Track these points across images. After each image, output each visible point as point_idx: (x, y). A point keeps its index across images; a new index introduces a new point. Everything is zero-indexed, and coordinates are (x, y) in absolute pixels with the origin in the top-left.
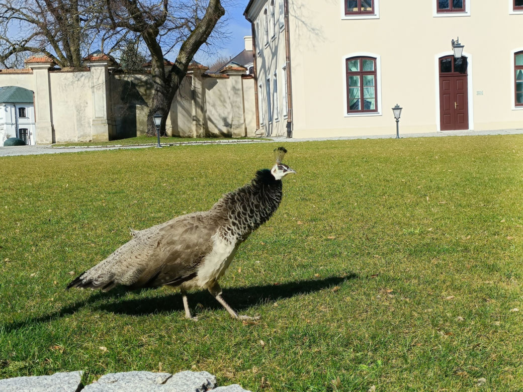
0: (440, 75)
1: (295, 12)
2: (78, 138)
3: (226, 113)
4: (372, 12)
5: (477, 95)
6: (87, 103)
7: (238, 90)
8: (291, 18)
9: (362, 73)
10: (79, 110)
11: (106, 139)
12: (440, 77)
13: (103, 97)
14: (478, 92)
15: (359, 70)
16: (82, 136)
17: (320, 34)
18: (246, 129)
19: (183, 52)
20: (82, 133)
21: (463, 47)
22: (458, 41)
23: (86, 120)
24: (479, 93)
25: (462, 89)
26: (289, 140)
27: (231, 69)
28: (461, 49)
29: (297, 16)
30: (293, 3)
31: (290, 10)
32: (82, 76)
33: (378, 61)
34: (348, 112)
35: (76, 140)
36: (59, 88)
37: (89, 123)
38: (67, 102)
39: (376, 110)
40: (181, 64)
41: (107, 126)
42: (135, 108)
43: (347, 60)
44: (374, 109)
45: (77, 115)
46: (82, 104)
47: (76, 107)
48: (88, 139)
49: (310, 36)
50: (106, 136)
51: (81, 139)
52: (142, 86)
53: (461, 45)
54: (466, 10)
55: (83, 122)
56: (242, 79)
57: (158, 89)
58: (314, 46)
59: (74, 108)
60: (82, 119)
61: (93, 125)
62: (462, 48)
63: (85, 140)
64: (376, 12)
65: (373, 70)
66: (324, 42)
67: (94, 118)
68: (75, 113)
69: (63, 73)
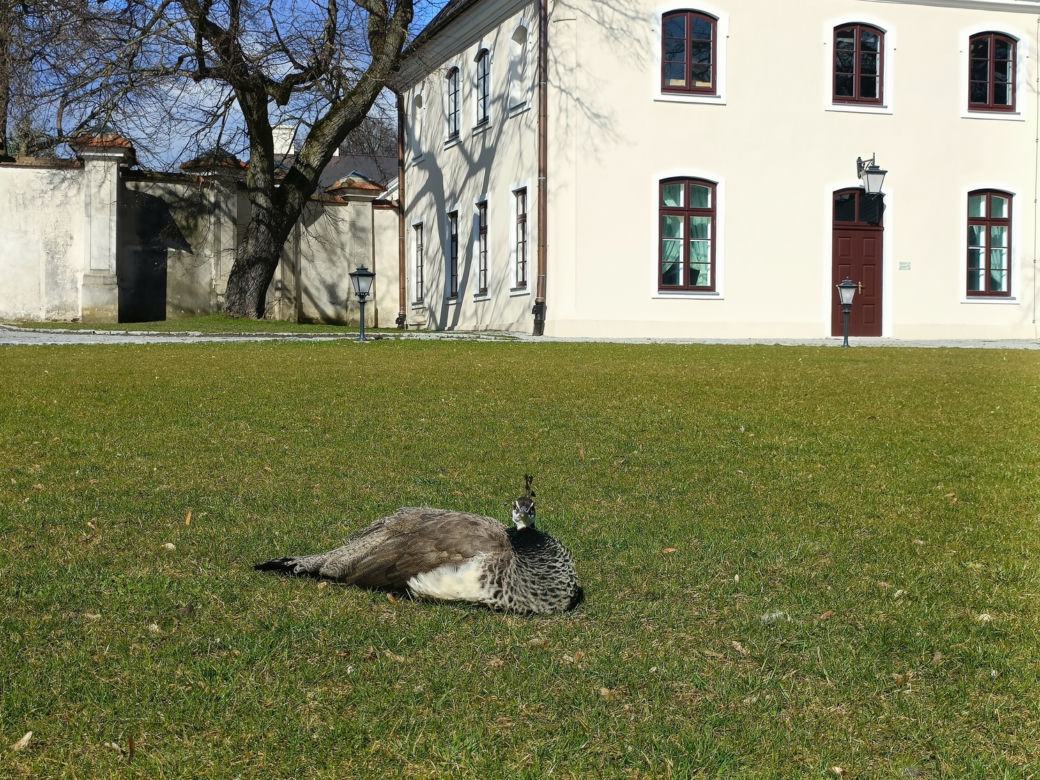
0: (834, 225)
1: (560, 79)
2: (48, 312)
3: (335, 276)
4: (711, 91)
5: (900, 269)
6: (71, 238)
7: (363, 230)
8: (551, 91)
9: (688, 212)
10: (53, 251)
11: (113, 318)
12: (834, 229)
13: (110, 228)
14: (901, 263)
15: (682, 205)
16: (58, 308)
17: (609, 126)
18: (376, 311)
19: (315, 143)
20: (56, 303)
21: (884, 173)
22: (873, 160)
23: (68, 274)
24: (904, 266)
25: (874, 256)
26: (538, 339)
27: (351, 186)
28: (880, 176)
29: (563, 87)
30: (556, 62)
31: (551, 75)
32: (63, 180)
33: (720, 189)
34: (661, 288)
35: (42, 316)
36: (10, 202)
37: (74, 281)
38: (26, 232)
39: (711, 289)
40: (309, 169)
41: (116, 291)
42: (164, 255)
43: (662, 182)
44: (709, 284)
45: (48, 262)
46: (59, 240)
47: (46, 245)
48: (69, 316)
49: (589, 128)
50: (113, 311)
51: (54, 316)
52: (181, 208)
53: (881, 169)
54: (886, 102)
55: (60, 277)
56: (373, 208)
57: (261, 217)
58: (596, 150)
59: (41, 244)
60: (59, 271)
61: (84, 285)
62: (882, 176)
63: (63, 317)
64: (720, 90)
65: (709, 206)
66: (616, 142)
67: (88, 272)
68: (44, 258)
69: (19, 170)
